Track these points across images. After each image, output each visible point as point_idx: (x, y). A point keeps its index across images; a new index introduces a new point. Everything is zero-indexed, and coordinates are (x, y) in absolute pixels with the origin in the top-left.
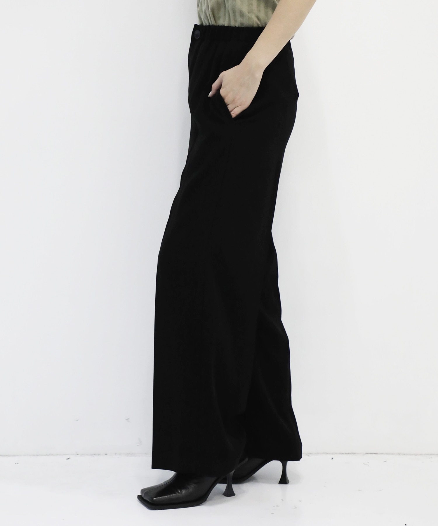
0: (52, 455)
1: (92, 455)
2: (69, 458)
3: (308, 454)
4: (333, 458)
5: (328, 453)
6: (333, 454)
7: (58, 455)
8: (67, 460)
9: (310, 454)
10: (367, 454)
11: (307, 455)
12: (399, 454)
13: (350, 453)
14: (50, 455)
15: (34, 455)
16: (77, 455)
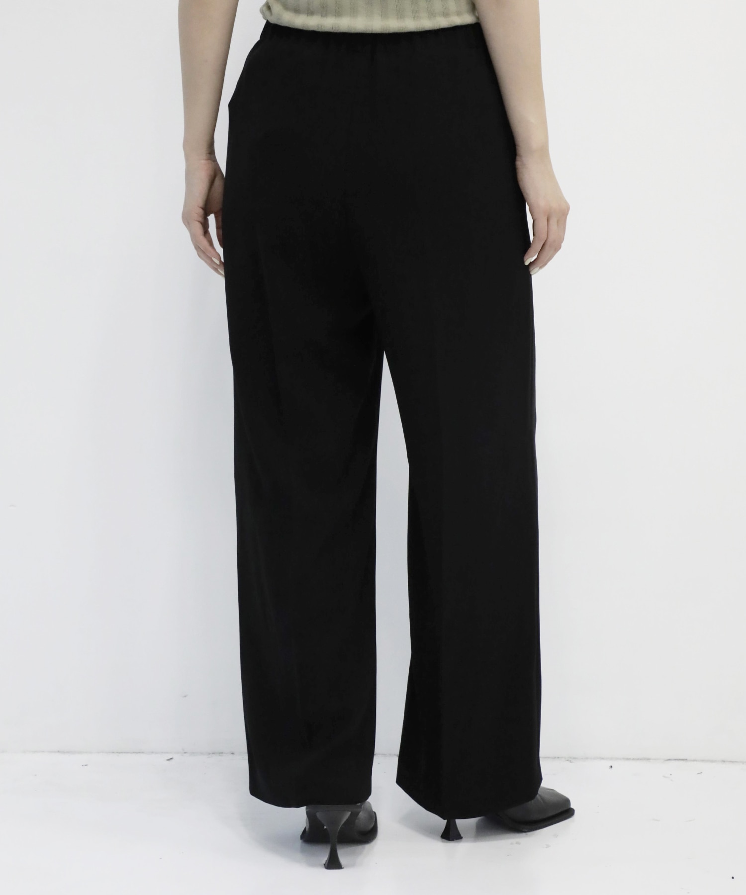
0: (143, 753)
1: (209, 754)
2: (171, 759)
3: (570, 759)
4: (611, 767)
5: (603, 759)
6: (611, 759)
7: (153, 753)
8: (168, 761)
9: (574, 758)
10: (669, 761)
11: (568, 760)
12: (724, 761)
13: (641, 759)
14: (139, 753)
15: (113, 752)
16: (185, 753)
